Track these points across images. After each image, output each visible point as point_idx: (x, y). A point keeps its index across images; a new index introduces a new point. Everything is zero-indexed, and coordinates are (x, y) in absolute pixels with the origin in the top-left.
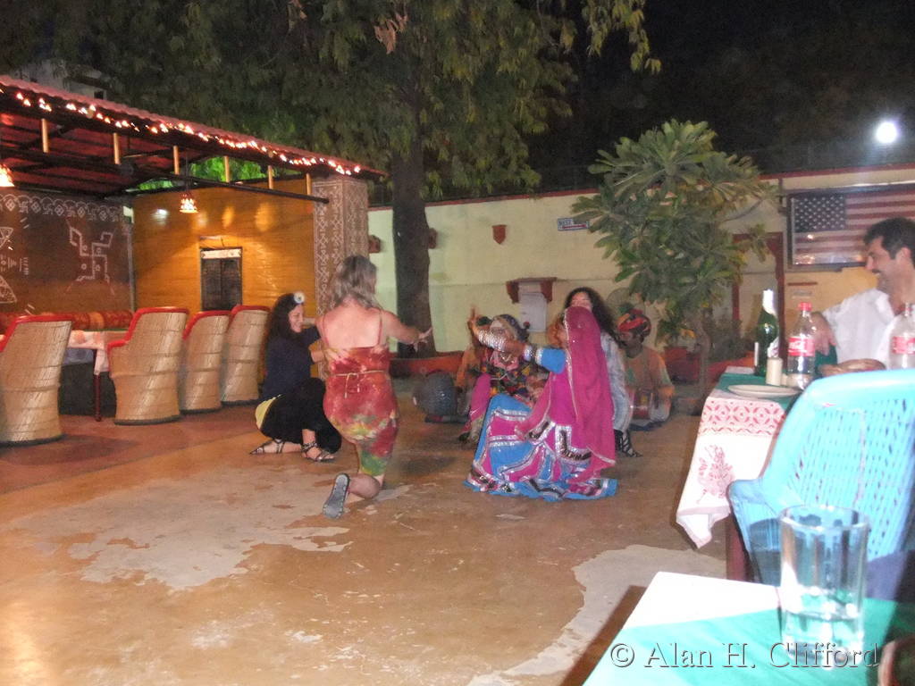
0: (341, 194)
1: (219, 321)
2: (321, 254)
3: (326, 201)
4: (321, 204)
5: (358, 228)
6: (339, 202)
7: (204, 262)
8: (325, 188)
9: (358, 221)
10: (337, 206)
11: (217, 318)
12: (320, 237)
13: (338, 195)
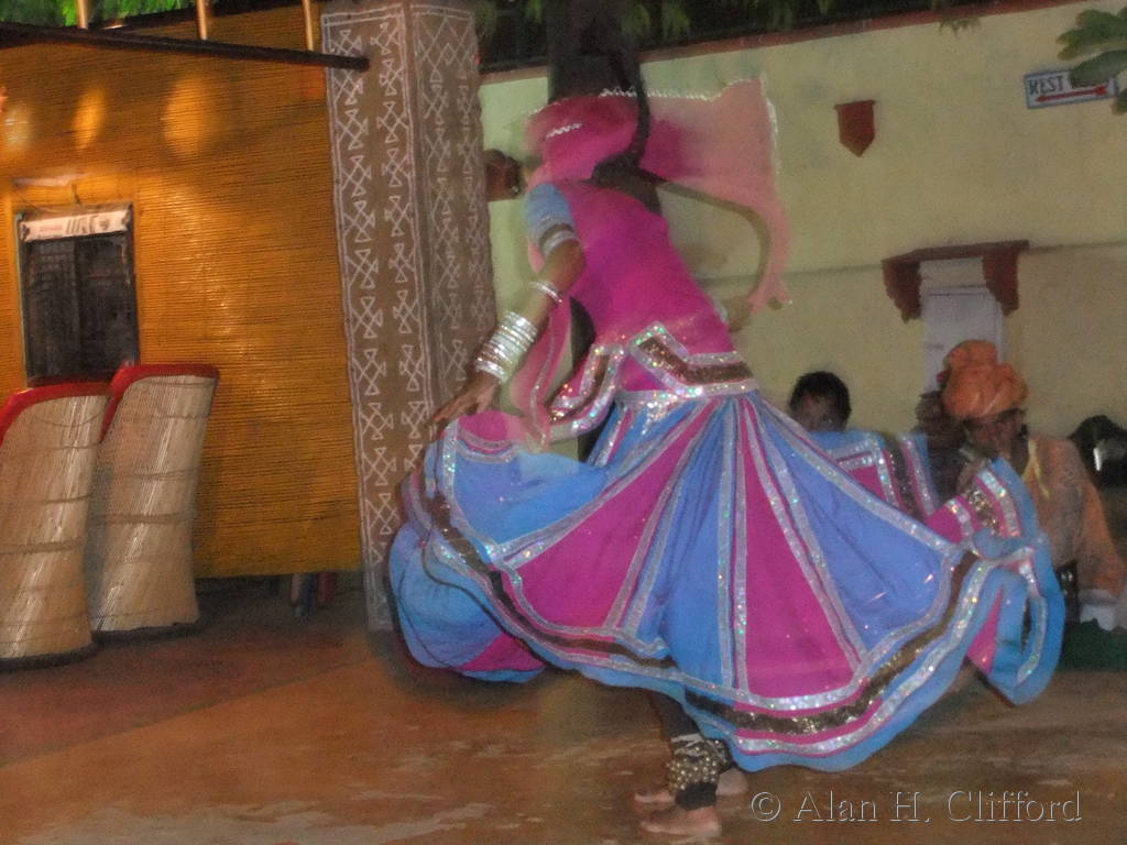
0: (402, 44)
1: (82, 410)
2: (353, 212)
3: (360, 64)
4: (348, 75)
5: (454, 131)
6: (396, 66)
7: (30, 249)
8: (356, 29)
9: (453, 114)
10: (392, 75)
11: (73, 403)
12: (349, 166)
13: (393, 47)
